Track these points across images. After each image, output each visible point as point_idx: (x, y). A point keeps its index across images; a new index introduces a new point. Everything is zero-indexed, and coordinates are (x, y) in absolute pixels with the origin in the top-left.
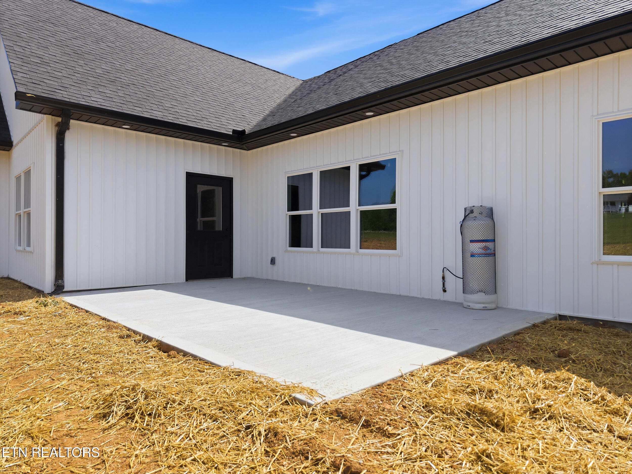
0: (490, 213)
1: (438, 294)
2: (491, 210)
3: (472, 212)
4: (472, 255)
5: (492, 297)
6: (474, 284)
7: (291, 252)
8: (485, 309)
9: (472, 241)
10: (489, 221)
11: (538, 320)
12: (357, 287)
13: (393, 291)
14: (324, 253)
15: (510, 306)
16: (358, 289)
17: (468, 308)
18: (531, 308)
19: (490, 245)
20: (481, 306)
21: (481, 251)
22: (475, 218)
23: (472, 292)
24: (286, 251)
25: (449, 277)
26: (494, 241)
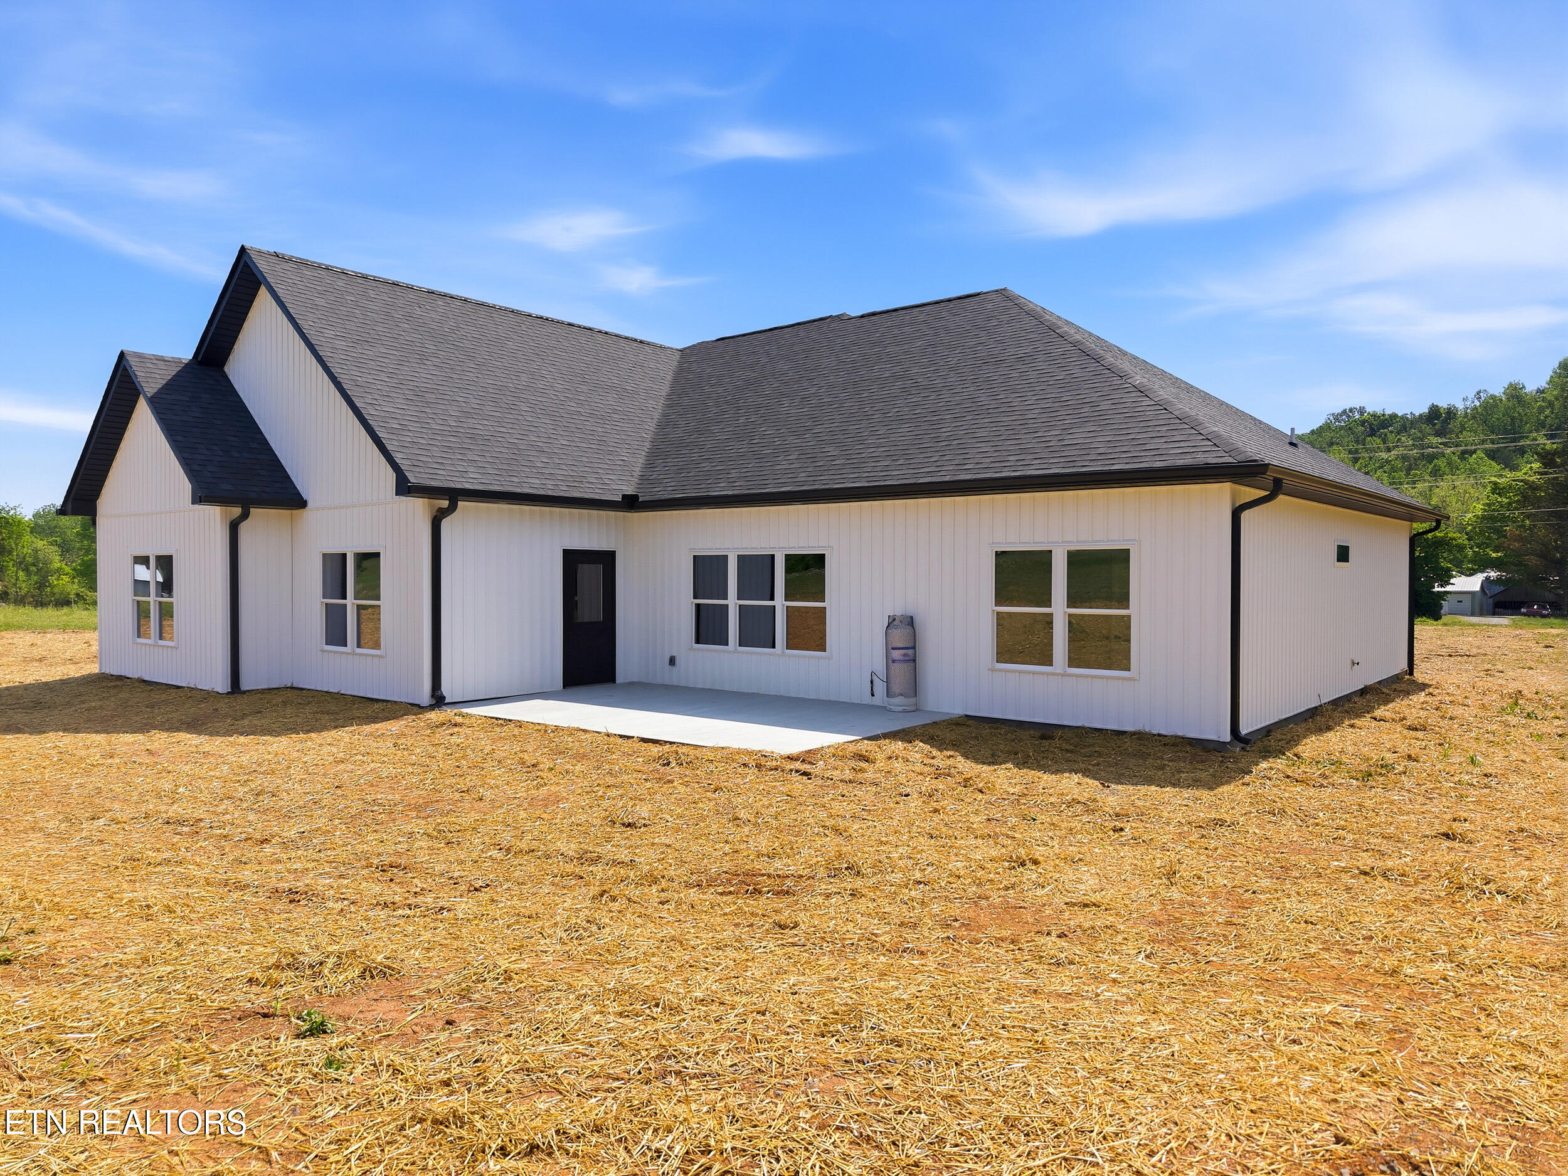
0: (910, 622)
1: (867, 699)
2: (912, 618)
3: (894, 620)
4: (894, 661)
5: (913, 700)
6: (896, 688)
7: (699, 650)
8: (904, 711)
9: (893, 649)
10: (909, 630)
11: (937, 719)
12: (783, 693)
13: (823, 697)
14: (743, 653)
15: (929, 709)
16: (785, 695)
17: (890, 711)
18: (944, 710)
19: (910, 652)
20: (900, 708)
21: (902, 658)
22: (896, 627)
23: (894, 696)
24: (691, 649)
25: (876, 681)
26: (914, 648)
